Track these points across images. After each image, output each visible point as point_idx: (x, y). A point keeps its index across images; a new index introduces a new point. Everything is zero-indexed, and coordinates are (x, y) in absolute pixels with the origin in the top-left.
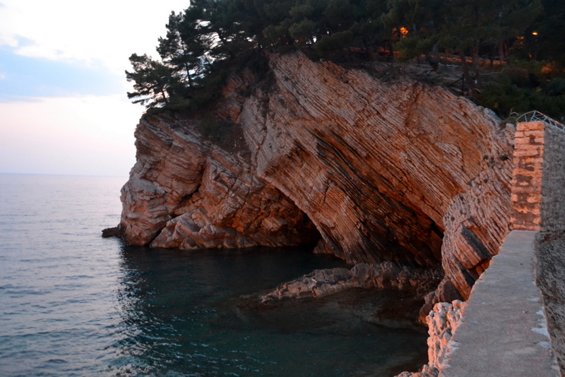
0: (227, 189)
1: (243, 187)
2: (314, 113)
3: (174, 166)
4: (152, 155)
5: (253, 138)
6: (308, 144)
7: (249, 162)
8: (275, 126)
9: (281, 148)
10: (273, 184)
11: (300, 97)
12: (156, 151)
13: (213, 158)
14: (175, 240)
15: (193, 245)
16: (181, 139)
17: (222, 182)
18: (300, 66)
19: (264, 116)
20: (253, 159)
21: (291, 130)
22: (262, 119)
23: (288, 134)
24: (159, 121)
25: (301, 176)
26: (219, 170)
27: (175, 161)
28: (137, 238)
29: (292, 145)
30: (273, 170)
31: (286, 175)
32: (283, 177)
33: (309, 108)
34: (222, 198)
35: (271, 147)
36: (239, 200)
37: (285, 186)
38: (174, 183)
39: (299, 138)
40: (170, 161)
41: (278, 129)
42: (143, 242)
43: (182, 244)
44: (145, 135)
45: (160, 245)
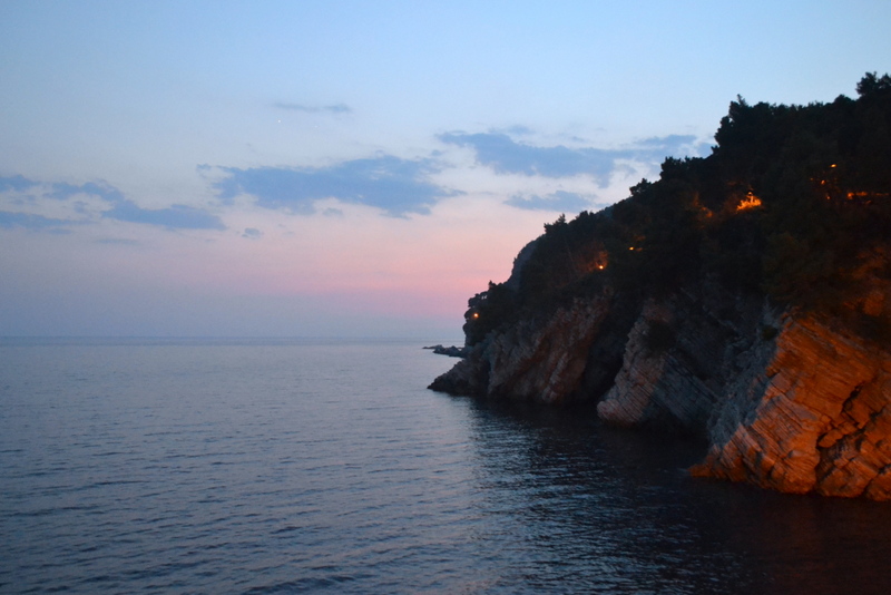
3: (835, 383)
4: (804, 368)
12: (810, 363)
14: (860, 487)
15: (887, 493)
38: (828, 405)
42: (806, 489)
43: (871, 491)
44: (796, 342)
45: (835, 493)
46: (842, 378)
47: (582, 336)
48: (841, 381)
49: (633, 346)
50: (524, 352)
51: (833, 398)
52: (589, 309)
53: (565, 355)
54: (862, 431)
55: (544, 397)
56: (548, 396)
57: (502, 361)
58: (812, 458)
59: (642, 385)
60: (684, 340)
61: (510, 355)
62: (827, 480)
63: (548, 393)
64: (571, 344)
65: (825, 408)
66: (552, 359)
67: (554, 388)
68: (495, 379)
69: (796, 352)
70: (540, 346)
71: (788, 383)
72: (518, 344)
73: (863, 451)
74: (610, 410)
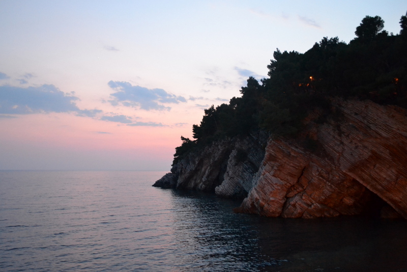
0: (325, 181)
1: (334, 179)
2: (384, 134)
3: (291, 168)
4: (278, 161)
5: (334, 149)
6: (382, 153)
7: (334, 164)
8: (351, 142)
9: (361, 155)
10: (353, 176)
11: (371, 125)
12: (280, 159)
13: (313, 162)
14: (299, 213)
15: (311, 216)
16: (295, 151)
17: (322, 176)
18: (366, 107)
19: (340, 136)
20: (336, 162)
21: (366, 144)
22: (338, 138)
23: (365, 147)
24: (281, 141)
25: (376, 172)
26: (320, 169)
27: (292, 164)
28: (273, 212)
29: (370, 154)
30: (354, 168)
31: (363, 171)
32: (360, 172)
33: (380, 132)
34: (323, 186)
35: (352, 155)
36: (333, 187)
37: (361, 177)
38: (289, 178)
39: (374, 149)
40: (288, 165)
41: (355, 144)
42: (277, 215)
43: (304, 215)
44: (273, 150)
45: (289, 217)
46: (294, 166)
47: (216, 159)
48: (293, 167)
49: (231, 161)
50: (192, 167)
51: (291, 175)
52: (219, 147)
53: (209, 168)
54: (305, 189)
55: (199, 187)
56: (201, 187)
57: (183, 171)
58: (281, 201)
59: (233, 178)
60: (251, 157)
61: (186, 168)
62: (286, 211)
63: (201, 186)
64: (211, 162)
65: (288, 180)
66: (203, 170)
67: (204, 183)
68: (180, 181)
69: (273, 154)
70: (198, 164)
71: (270, 168)
72: (189, 164)
73: (303, 198)
74: (220, 190)
